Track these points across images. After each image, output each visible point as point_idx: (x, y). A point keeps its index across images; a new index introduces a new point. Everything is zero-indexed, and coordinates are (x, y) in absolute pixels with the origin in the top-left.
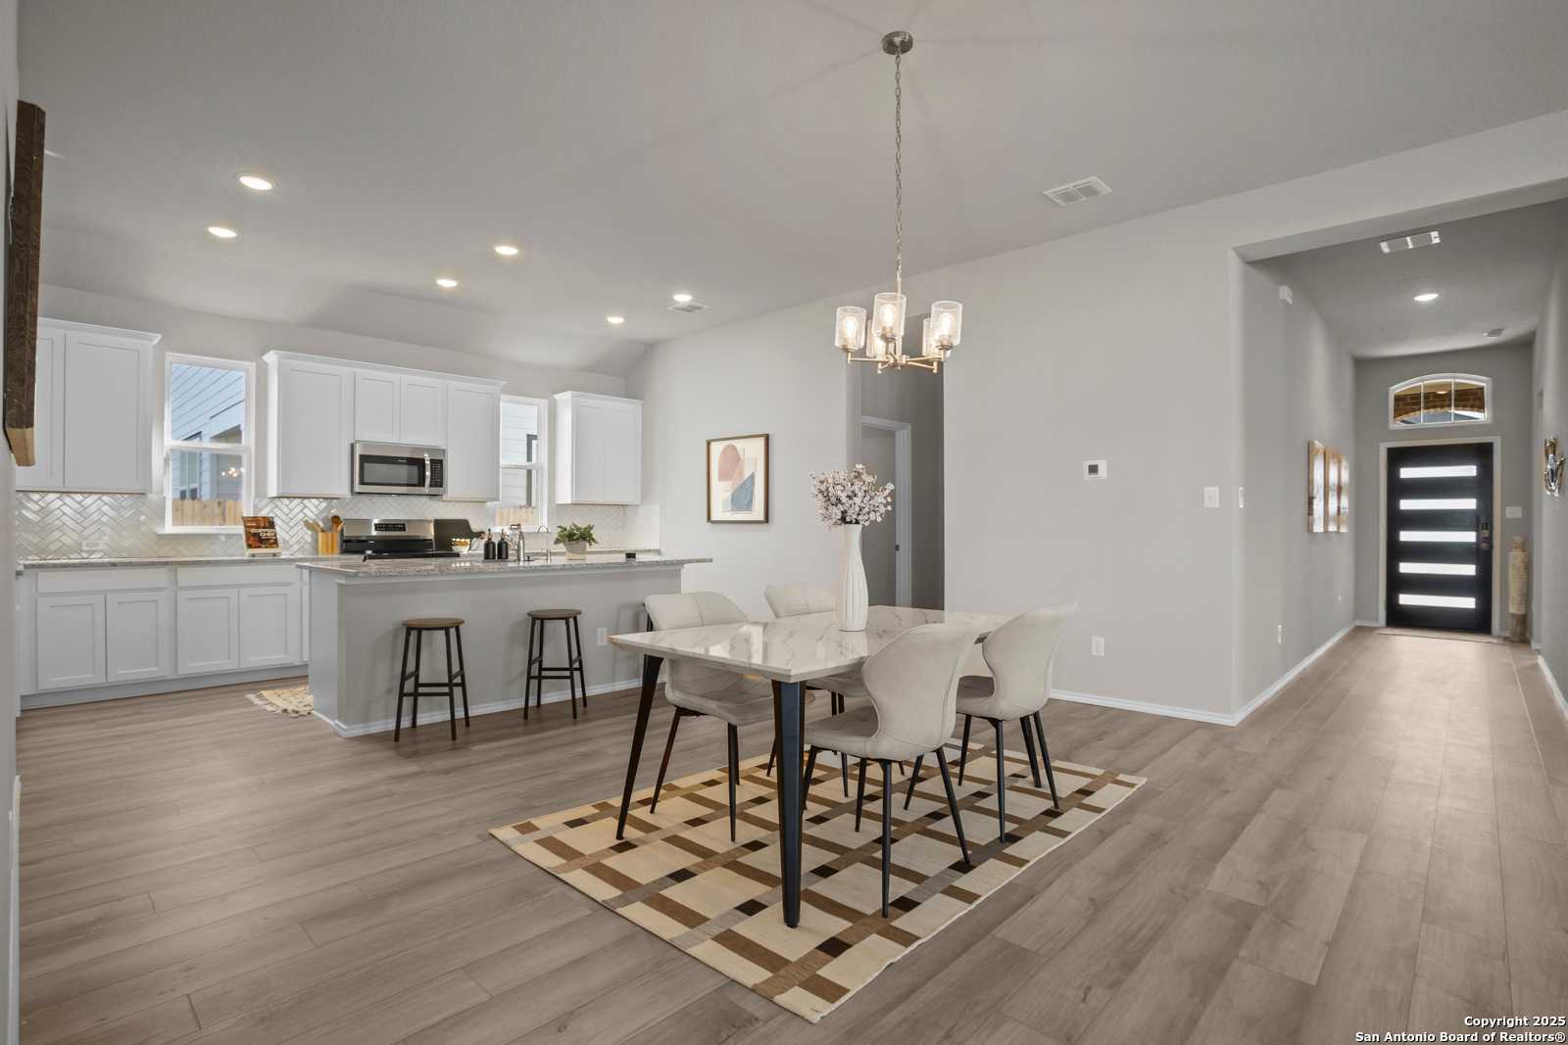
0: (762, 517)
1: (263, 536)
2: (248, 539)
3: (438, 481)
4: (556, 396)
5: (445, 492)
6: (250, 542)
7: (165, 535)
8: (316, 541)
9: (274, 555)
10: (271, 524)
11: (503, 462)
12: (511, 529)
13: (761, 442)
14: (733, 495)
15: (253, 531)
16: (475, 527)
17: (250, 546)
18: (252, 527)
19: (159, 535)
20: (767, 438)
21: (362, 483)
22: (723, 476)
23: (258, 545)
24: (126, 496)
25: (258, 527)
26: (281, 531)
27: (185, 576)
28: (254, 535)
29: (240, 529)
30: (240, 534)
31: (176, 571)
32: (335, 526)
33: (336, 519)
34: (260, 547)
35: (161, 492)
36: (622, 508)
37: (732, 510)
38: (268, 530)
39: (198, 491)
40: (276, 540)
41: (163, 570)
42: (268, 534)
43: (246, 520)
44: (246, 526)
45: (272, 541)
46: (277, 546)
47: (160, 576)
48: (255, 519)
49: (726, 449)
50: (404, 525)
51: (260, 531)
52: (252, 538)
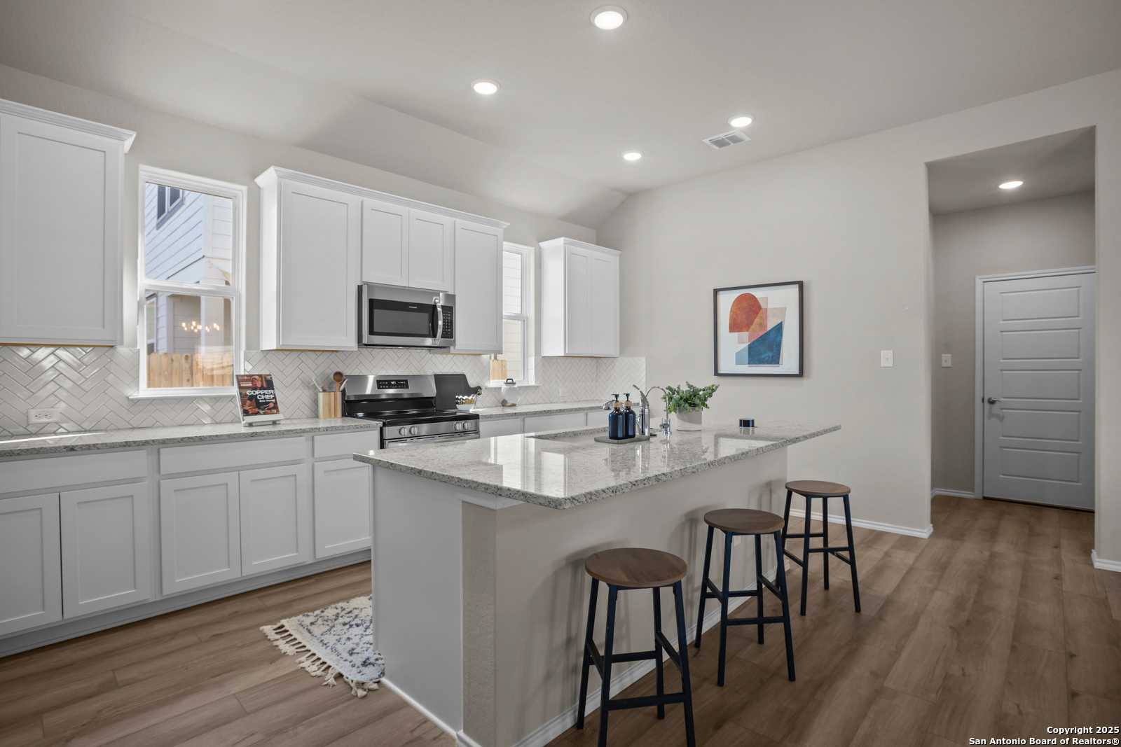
0: (795, 370)
1: (261, 399)
2: (243, 404)
3: (449, 333)
4: (540, 244)
5: (454, 343)
6: (247, 408)
7: (139, 400)
8: (316, 402)
9: (274, 423)
10: (269, 385)
11: (505, 313)
12: (507, 383)
13: (794, 290)
14: (750, 347)
15: (249, 393)
16: (472, 383)
17: (246, 413)
18: (248, 388)
19: (132, 400)
20: (801, 285)
21: (372, 332)
22: (734, 327)
23: (257, 410)
24: (89, 350)
25: (255, 388)
26: (281, 393)
27: (170, 458)
28: (252, 398)
29: (234, 391)
30: (234, 397)
31: (159, 450)
32: (337, 384)
33: (339, 376)
34: (257, 413)
35: (135, 343)
36: (595, 360)
37: (749, 364)
38: (265, 391)
39: (155, 345)
40: (276, 403)
41: (142, 454)
42: (267, 397)
43: (241, 379)
44: (240, 388)
45: (272, 405)
46: (278, 411)
47: (139, 462)
48: (250, 378)
49: (739, 300)
50: (406, 381)
51: (257, 392)
52: (248, 402)
